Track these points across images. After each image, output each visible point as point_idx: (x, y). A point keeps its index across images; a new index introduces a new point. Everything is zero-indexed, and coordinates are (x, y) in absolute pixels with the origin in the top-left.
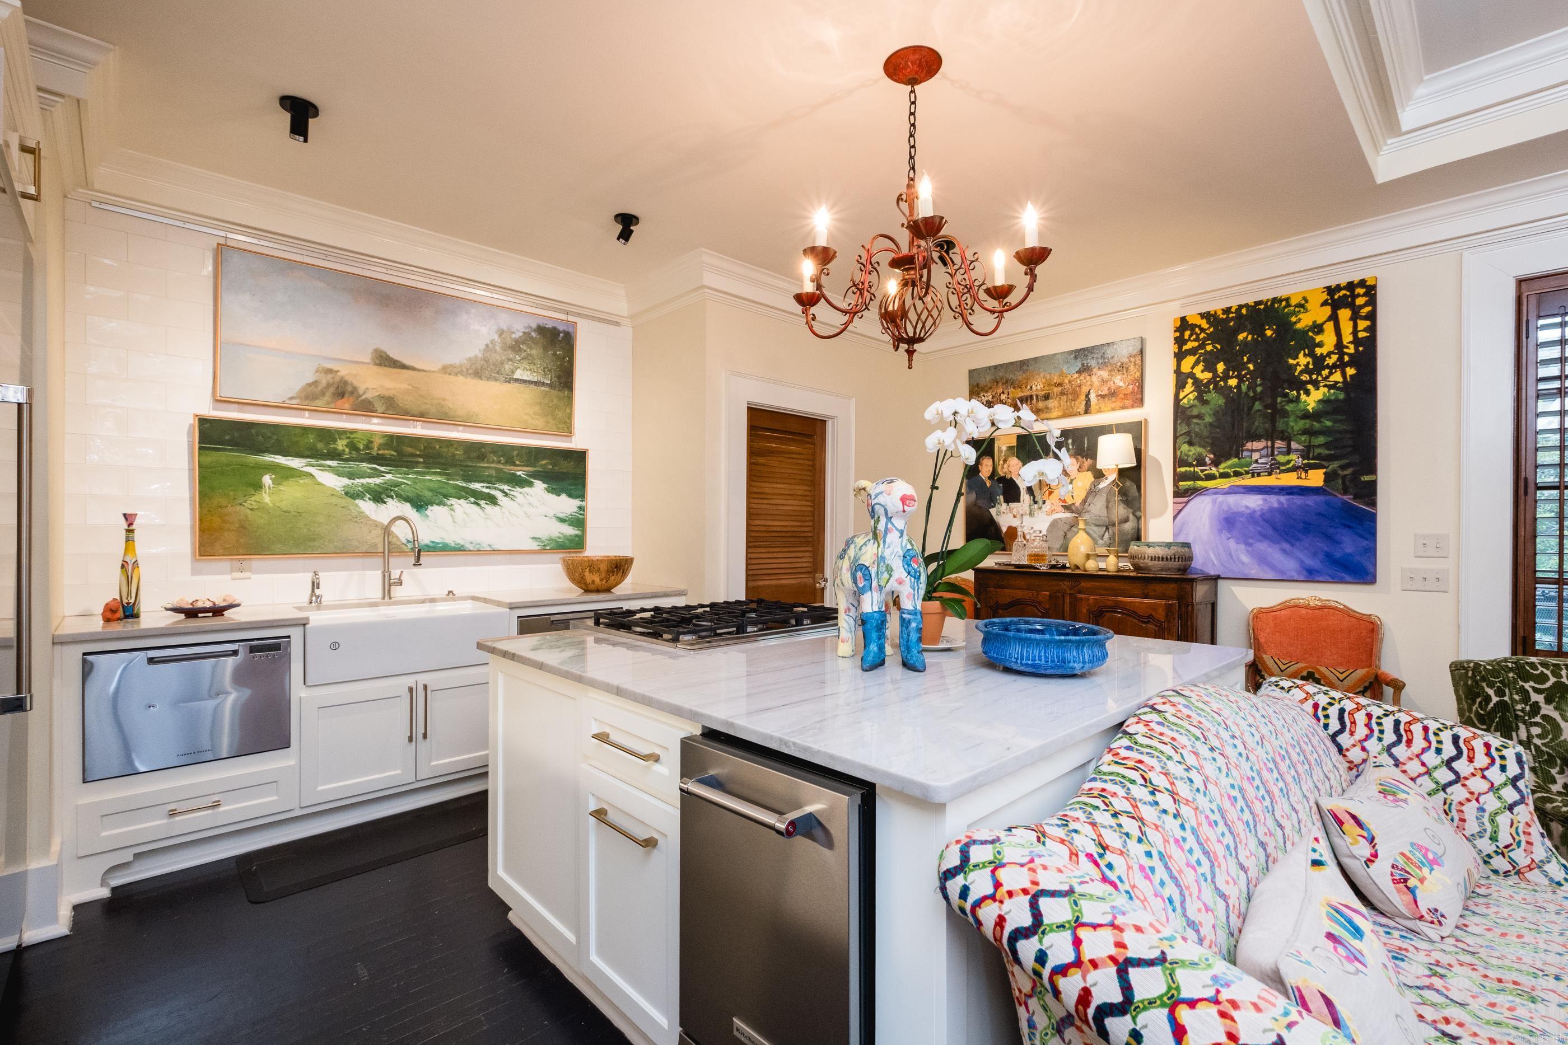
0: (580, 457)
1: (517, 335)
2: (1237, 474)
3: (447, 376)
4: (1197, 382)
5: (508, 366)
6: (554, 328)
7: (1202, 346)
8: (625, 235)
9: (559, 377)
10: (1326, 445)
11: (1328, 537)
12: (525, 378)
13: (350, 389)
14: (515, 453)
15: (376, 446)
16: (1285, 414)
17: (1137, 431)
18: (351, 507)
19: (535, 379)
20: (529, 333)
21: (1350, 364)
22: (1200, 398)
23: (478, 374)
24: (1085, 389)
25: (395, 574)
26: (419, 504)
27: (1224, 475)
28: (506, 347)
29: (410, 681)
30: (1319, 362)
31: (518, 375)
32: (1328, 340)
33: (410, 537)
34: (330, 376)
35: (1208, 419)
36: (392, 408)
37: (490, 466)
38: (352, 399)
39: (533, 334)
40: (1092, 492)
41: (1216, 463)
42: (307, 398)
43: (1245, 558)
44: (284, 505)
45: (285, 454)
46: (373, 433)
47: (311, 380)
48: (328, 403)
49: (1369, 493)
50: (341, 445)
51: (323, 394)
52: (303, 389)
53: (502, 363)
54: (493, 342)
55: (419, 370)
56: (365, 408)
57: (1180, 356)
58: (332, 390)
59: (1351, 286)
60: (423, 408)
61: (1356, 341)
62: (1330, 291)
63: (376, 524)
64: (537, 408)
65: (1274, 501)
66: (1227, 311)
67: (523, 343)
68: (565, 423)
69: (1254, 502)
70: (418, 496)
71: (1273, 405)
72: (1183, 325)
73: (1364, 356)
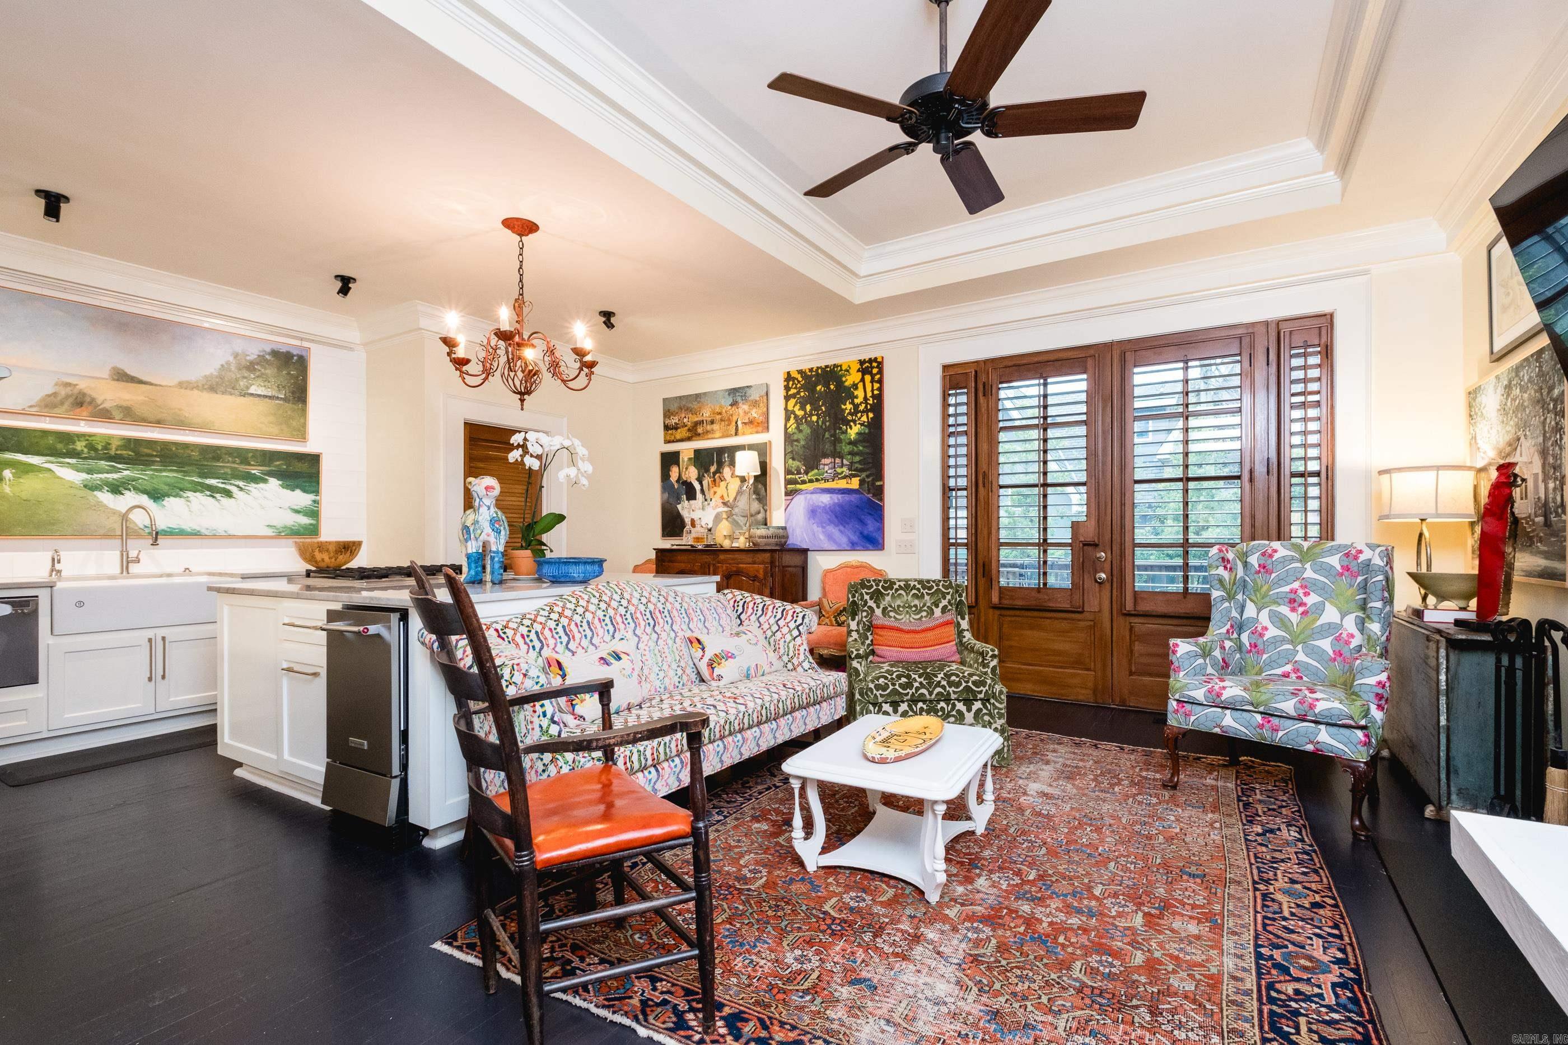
0: (314, 460)
1: (252, 357)
2: (817, 480)
3: (183, 390)
4: (796, 417)
5: (242, 383)
6: (288, 353)
7: (798, 393)
8: (344, 290)
9: (293, 393)
10: (859, 462)
11: (862, 522)
12: (259, 392)
13: (88, 399)
14: (250, 455)
15: (114, 447)
16: (840, 441)
17: (762, 451)
18: (90, 498)
19: (270, 394)
20: (263, 356)
21: (870, 410)
22: (797, 428)
23: (213, 389)
24: (735, 418)
25: (133, 554)
26: (156, 495)
27: (811, 481)
28: (240, 368)
29: (150, 634)
30: (856, 406)
31: (253, 390)
32: (860, 393)
33: (148, 523)
34: (69, 389)
35: (802, 443)
36: (129, 415)
37: (226, 466)
38: (90, 408)
39: (267, 357)
40: (739, 492)
41: (806, 473)
42: (46, 406)
43: (822, 537)
44: (24, 495)
45: (26, 452)
46: (111, 437)
47: (50, 392)
48: (67, 411)
49: (879, 492)
50: (80, 446)
51: (62, 403)
52: (43, 400)
53: (237, 380)
54: (228, 363)
55: (156, 385)
56: (104, 415)
57: (787, 398)
58: (71, 400)
59: (870, 361)
60: (159, 416)
61: (873, 396)
62: (862, 362)
63: (114, 512)
64: (271, 418)
65: (837, 498)
66: (811, 370)
67: (258, 364)
68: (299, 430)
69: (826, 499)
70: (155, 490)
71: (834, 435)
72: (789, 377)
73: (877, 406)
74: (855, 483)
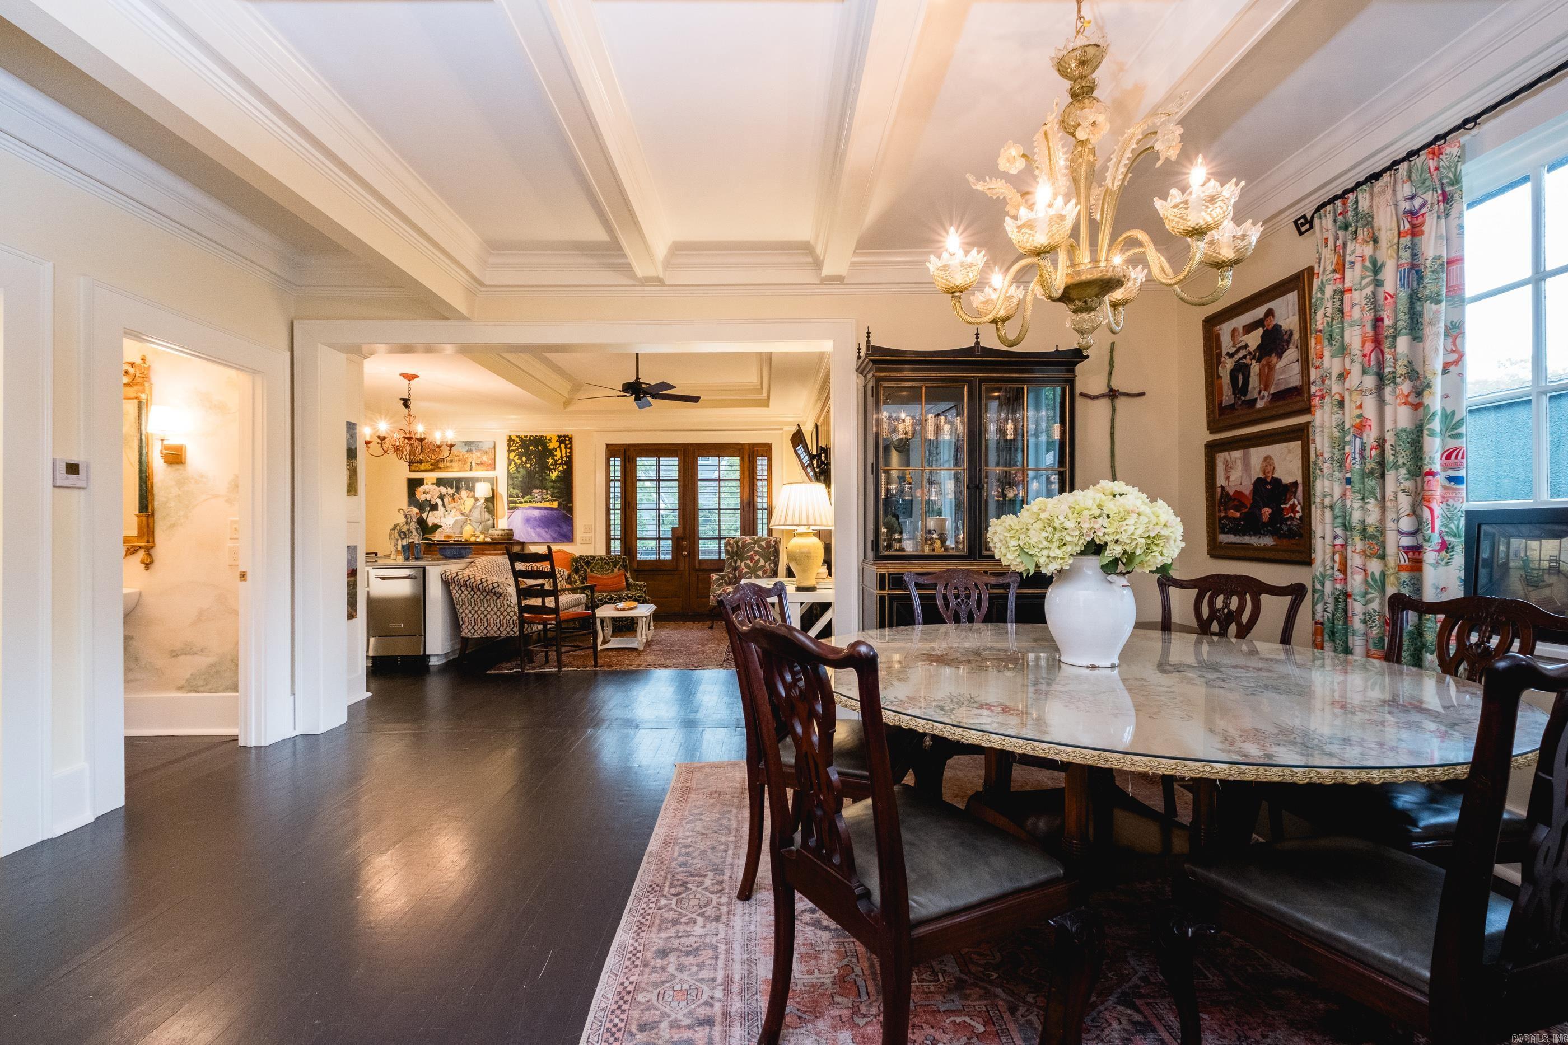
2: (530, 502)
4: (515, 463)
7: (517, 449)
10: (558, 492)
11: (559, 526)
16: (546, 480)
17: (493, 482)
21: (565, 464)
22: (517, 470)
24: (470, 460)
27: (526, 502)
30: (556, 461)
32: (558, 454)
35: (520, 479)
40: (474, 507)
41: (523, 497)
43: (534, 535)
49: (570, 510)
57: (509, 452)
59: (564, 436)
61: (566, 456)
62: (559, 437)
65: (543, 512)
66: (526, 437)
69: (536, 513)
71: (541, 476)
72: (510, 439)
73: (569, 462)
74: (555, 504)
